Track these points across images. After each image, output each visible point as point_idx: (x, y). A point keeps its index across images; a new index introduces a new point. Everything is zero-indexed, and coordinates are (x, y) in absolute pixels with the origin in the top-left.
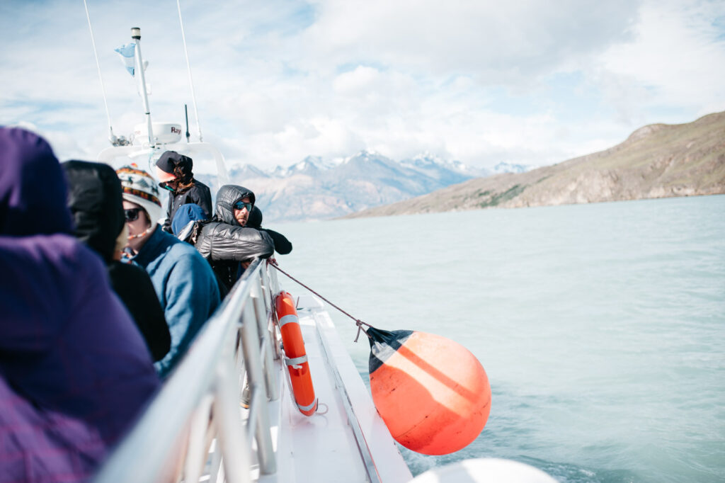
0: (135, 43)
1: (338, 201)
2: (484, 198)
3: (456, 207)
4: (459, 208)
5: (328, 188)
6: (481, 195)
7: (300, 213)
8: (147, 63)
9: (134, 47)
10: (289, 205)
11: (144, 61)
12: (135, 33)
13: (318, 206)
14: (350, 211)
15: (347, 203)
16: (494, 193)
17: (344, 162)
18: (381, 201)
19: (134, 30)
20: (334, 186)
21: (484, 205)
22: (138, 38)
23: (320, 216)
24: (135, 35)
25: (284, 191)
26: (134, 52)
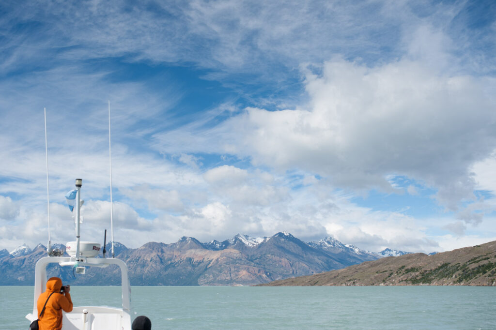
0: (77, 189)
1: (259, 271)
2: (413, 274)
3: (384, 281)
4: (388, 283)
5: (252, 260)
6: (408, 271)
7: (229, 278)
8: (83, 202)
9: (76, 192)
10: (220, 272)
11: (81, 200)
12: (77, 182)
13: (243, 273)
14: (269, 280)
15: (266, 273)
16: (423, 270)
17: (264, 241)
18: (293, 273)
19: (77, 181)
20: (256, 259)
21: (415, 281)
22: (79, 186)
23: (244, 282)
24: (77, 184)
25: (217, 260)
26: (76, 196)
